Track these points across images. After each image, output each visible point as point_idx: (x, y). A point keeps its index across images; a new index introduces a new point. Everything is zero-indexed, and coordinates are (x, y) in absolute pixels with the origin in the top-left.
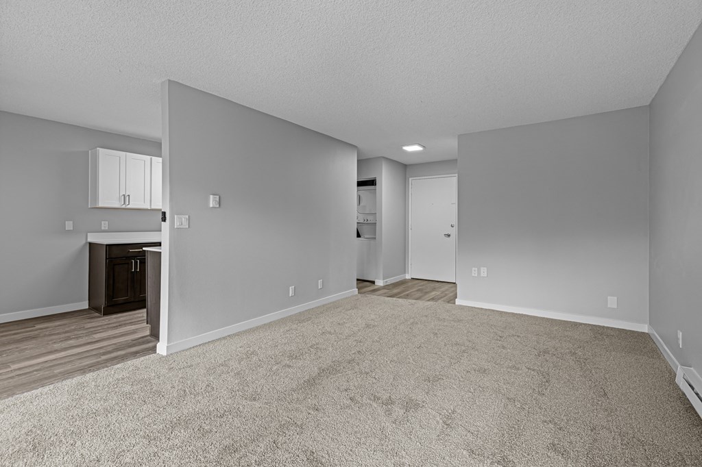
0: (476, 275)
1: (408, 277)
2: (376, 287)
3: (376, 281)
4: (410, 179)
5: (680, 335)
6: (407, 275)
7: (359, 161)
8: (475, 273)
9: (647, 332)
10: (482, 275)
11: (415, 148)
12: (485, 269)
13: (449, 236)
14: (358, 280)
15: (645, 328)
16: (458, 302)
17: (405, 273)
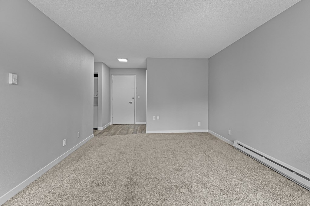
0: (155, 119)
1: (111, 124)
2: (100, 132)
3: (98, 128)
4: (112, 75)
5: (230, 131)
6: (110, 123)
7: (95, 63)
8: (154, 119)
9: (208, 132)
10: (157, 119)
11: (125, 60)
12: (159, 116)
13: (131, 103)
14: (94, 129)
15: (207, 131)
16: (147, 132)
17: (109, 122)
